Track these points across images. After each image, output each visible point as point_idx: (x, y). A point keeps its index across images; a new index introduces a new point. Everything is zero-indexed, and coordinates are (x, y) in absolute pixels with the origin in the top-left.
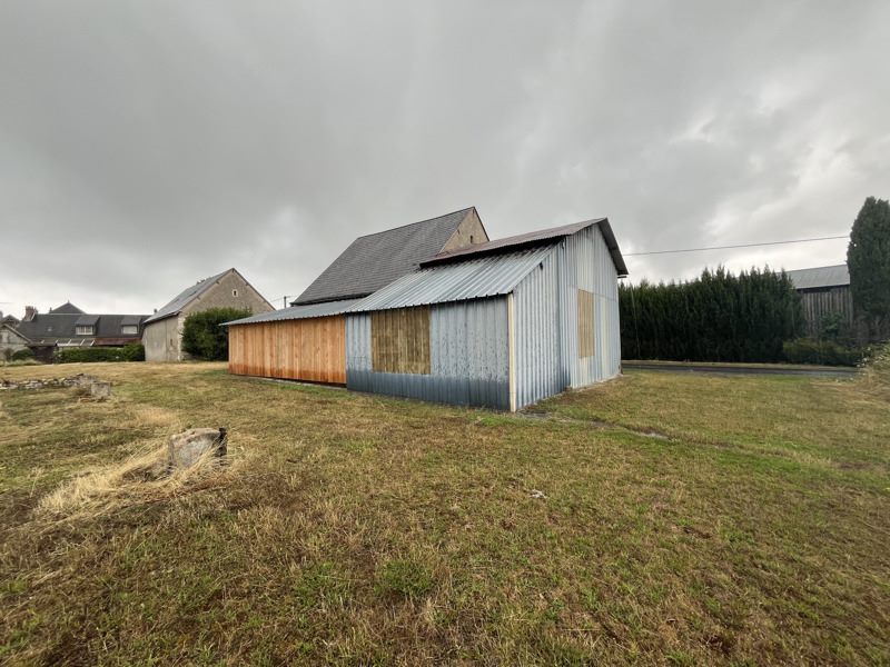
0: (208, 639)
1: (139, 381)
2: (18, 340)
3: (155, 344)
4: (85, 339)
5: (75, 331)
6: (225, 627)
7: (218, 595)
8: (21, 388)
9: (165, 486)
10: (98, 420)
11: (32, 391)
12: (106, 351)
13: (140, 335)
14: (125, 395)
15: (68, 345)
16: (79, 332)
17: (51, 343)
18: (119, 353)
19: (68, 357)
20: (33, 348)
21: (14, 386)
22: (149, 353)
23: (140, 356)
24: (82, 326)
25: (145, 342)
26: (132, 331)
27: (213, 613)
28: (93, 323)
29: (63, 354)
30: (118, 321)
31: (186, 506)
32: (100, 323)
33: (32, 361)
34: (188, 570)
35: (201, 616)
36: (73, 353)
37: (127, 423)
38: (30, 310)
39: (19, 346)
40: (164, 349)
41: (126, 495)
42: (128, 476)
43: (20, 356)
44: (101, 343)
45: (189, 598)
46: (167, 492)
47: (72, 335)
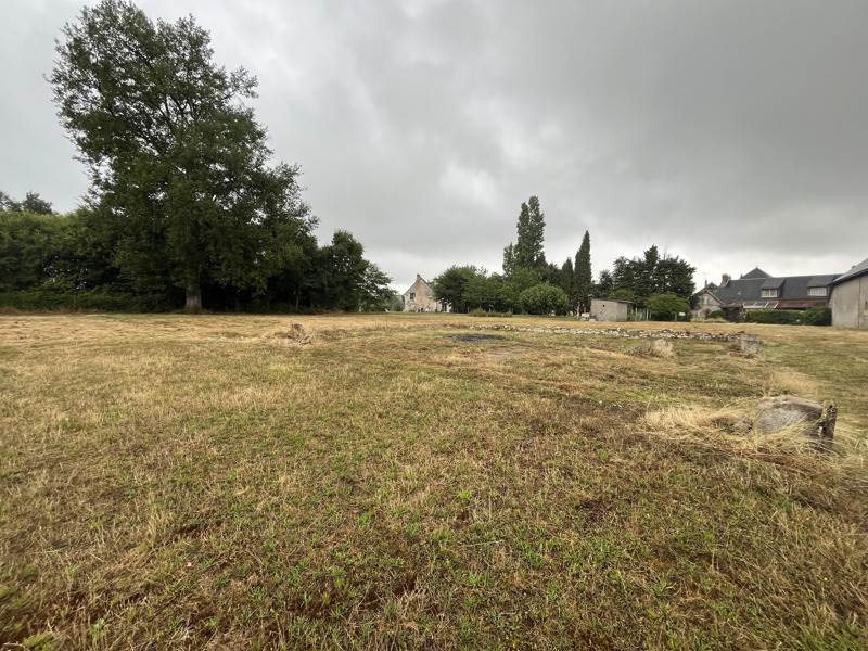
0: (673, 579)
1: (800, 344)
2: (715, 302)
3: (845, 307)
4: (768, 301)
5: (760, 295)
6: (694, 588)
7: (708, 556)
8: (697, 338)
9: (737, 442)
10: (733, 372)
11: (703, 342)
12: (788, 314)
13: (828, 298)
14: (776, 356)
15: (753, 307)
16: (764, 295)
17: (739, 305)
18: (800, 316)
19: (750, 318)
20: (724, 309)
21: (692, 337)
22: (836, 317)
23: (825, 320)
24: (767, 289)
25: (833, 305)
26: (822, 293)
27: (693, 567)
28: (778, 286)
29: (748, 315)
30: (804, 283)
31: (743, 469)
32: (784, 286)
33: (721, 319)
34: (701, 518)
35: (682, 561)
36: (757, 314)
37: (755, 380)
38: (725, 277)
39: (715, 308)
40: (856, 313)
41: (702, 435)
42: (717, 422)
43: (714, 315)
44: (785, 306)
45: (684, 539)
46: (736, 448)
47: (758, 298)
